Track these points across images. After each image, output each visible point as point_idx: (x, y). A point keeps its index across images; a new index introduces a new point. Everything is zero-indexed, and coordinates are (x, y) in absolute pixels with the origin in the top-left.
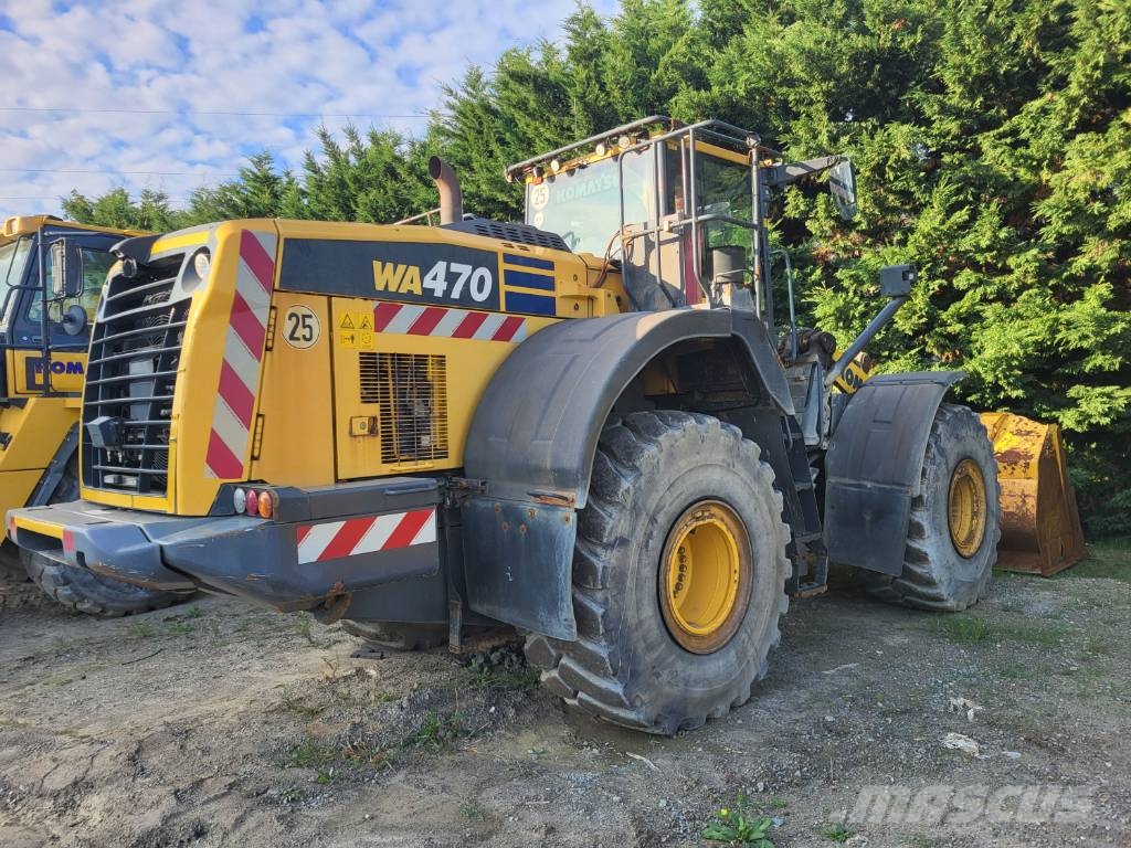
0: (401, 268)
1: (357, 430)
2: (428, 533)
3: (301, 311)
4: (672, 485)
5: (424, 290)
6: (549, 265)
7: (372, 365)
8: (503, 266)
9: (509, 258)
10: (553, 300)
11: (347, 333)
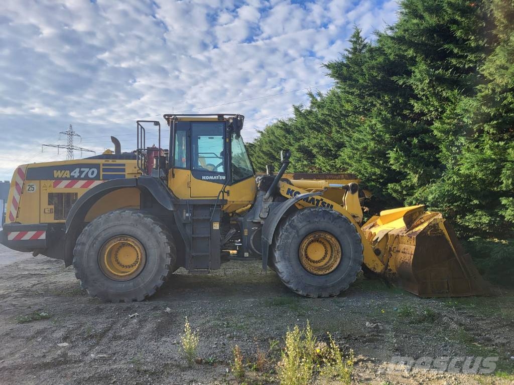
0: (63, 171)
1: (46, 211)
2: (43, 236)
3: (31, 184)
4: (105, 230)
5: (71, 176)
6: (124, 165)
7: (51, 196)
8: (102, 167)
9: (104, 165)
10: (125, 175)
11: (44, 188)
